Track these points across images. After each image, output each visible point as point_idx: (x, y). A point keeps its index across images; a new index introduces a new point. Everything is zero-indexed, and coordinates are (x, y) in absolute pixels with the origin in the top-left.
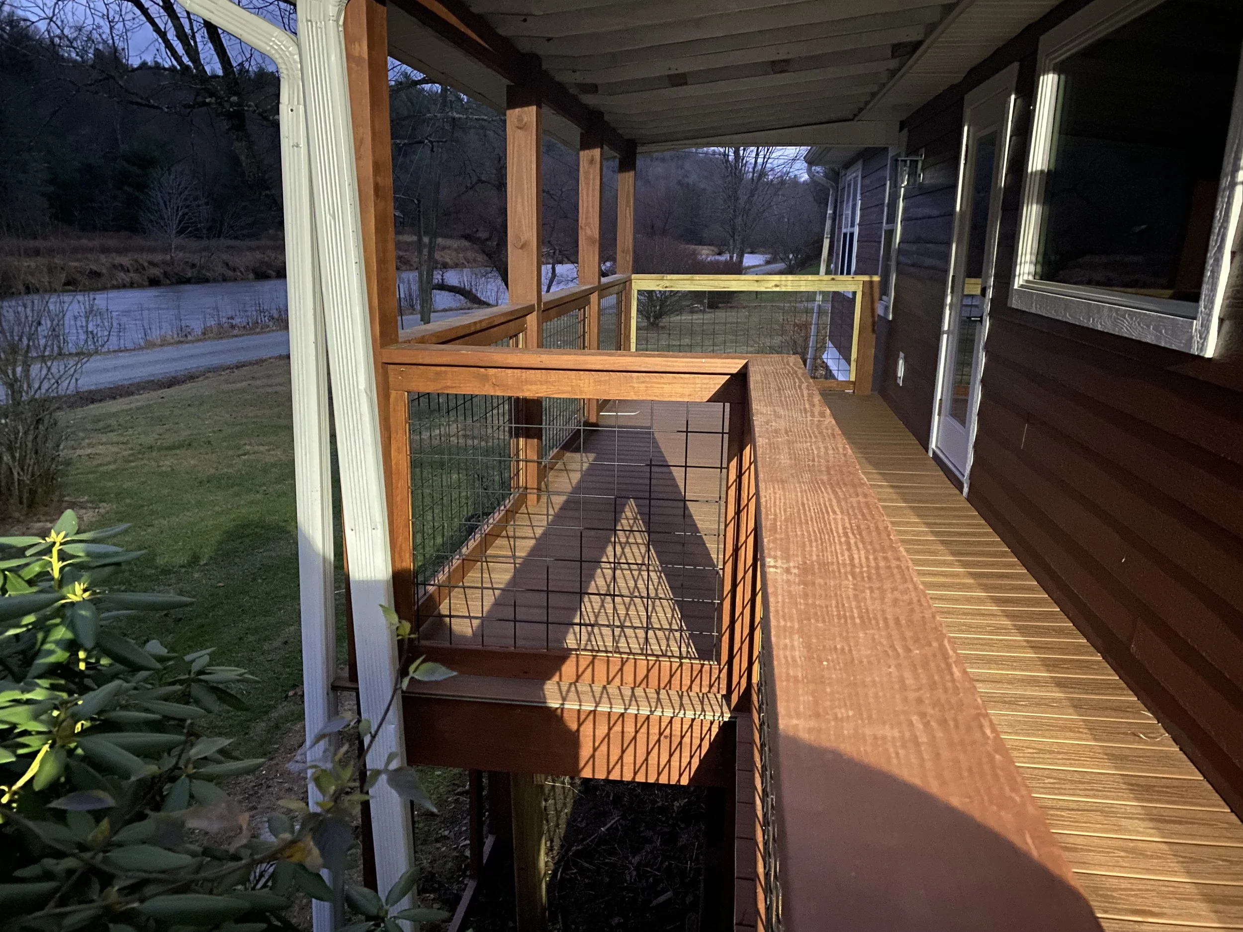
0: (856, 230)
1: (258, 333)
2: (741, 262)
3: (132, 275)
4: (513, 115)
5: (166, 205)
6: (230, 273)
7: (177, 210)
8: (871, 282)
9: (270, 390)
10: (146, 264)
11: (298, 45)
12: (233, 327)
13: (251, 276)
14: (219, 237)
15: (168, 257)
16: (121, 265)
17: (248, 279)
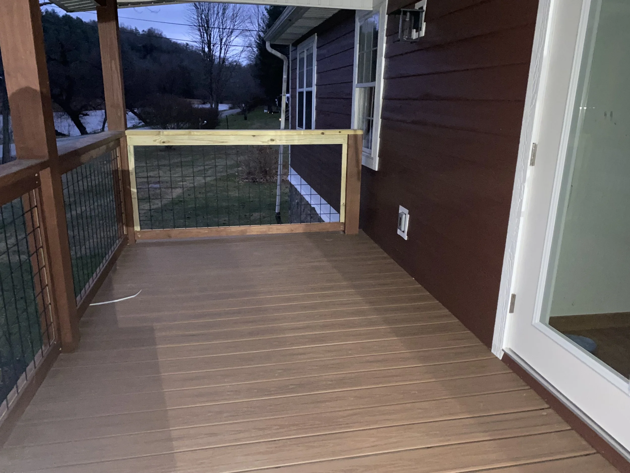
0: (314, 89)
2: (217, 108)
8: (356, 136)
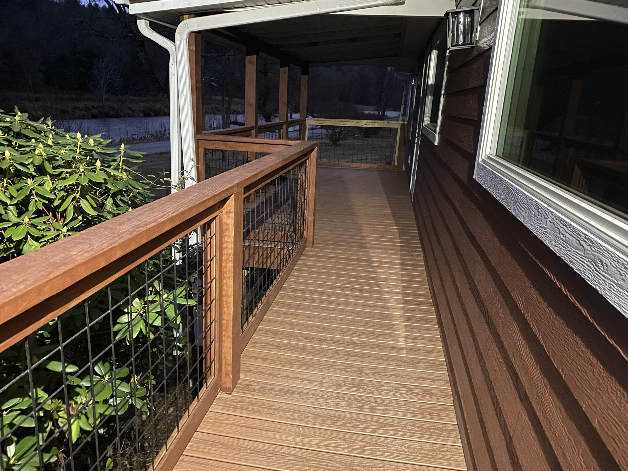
1: (146, 142)
2: (383, 114)
3: (84, 112)
4: (248, 58)
5: (100, 78)
6: (131, 113)
7: (106, 81)
8: (404, 124)
9: (153, 167)
10: (90, 107)
11: (175, 46)
12: (134, 139)
13: (142, 115)
14: (126, 94)
15: (101, 104)
16: (79, 108)
17: (140, 116)
